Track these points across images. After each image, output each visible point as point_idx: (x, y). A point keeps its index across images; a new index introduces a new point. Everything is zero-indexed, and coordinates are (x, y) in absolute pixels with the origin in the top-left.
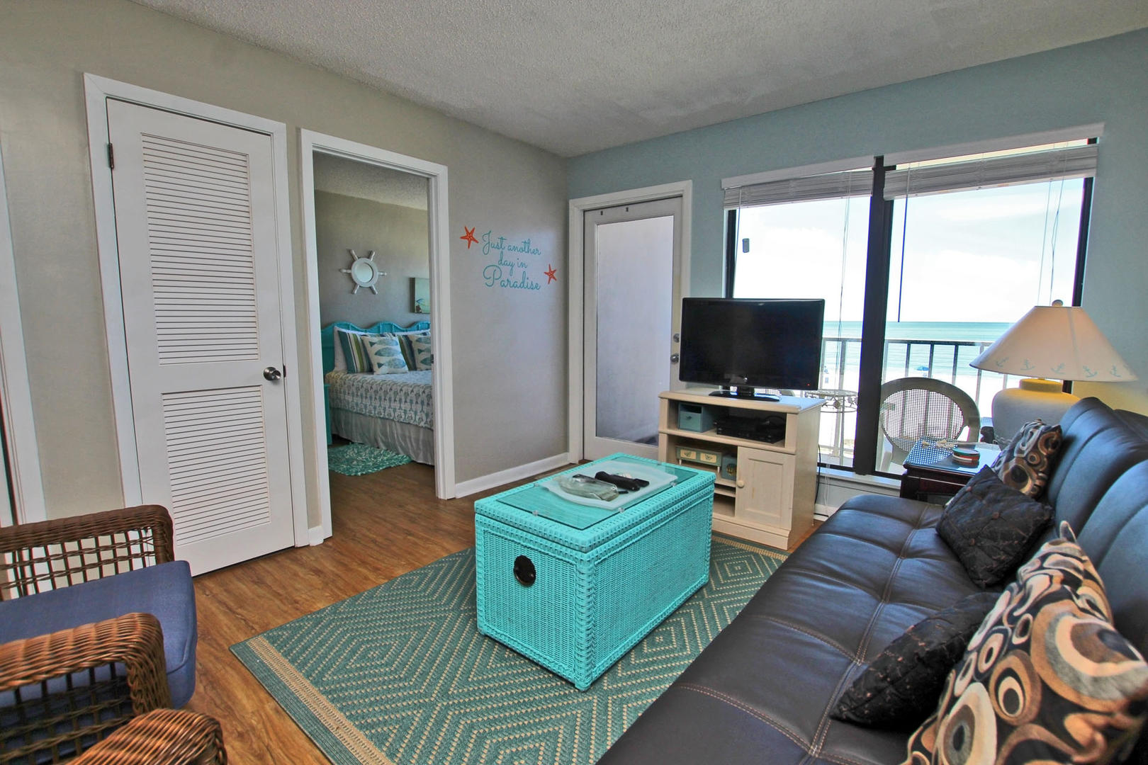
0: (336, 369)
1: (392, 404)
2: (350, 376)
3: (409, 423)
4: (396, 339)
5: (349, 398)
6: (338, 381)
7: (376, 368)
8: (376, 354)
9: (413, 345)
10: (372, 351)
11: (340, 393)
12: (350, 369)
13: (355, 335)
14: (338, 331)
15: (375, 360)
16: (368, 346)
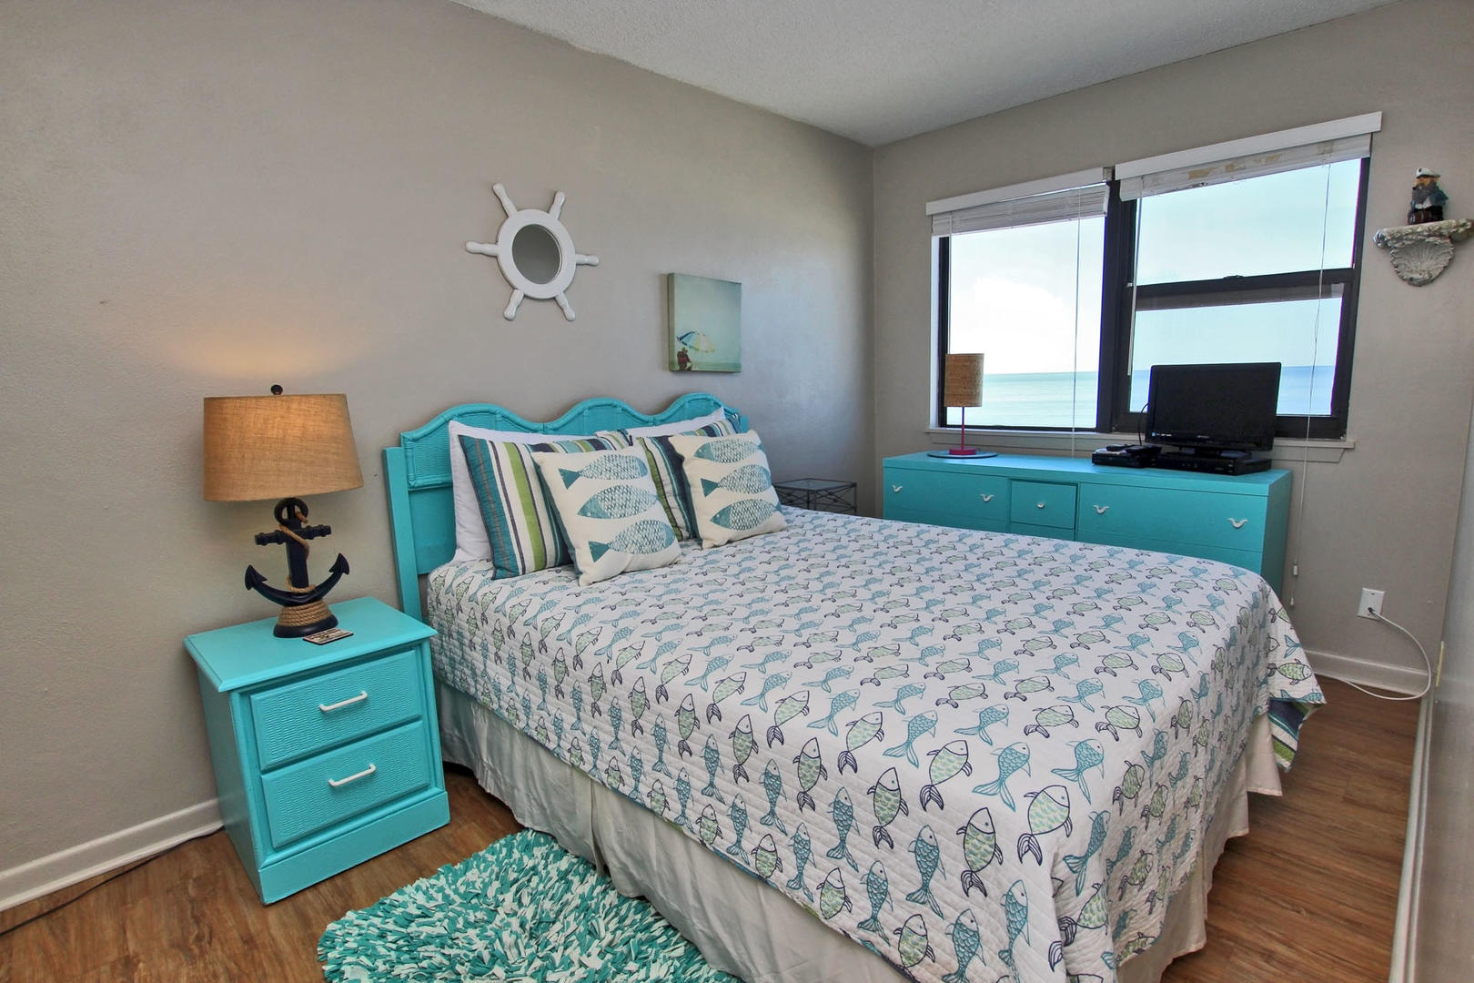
0: (459, 554)
1: (628, 741)
2: (503, 587)
3: (762, 880)
4: (637, 451)
5: (499, 673)
6: (465, 606)
7: (583, 556)
8: (583, 512)
9: (686, 467)
10: (569, 501)
11: (472, 646)
12: (502, 564)
13: (513, 447)
14: (461, 438)
15: (581, 533)
16: (555, 482)
